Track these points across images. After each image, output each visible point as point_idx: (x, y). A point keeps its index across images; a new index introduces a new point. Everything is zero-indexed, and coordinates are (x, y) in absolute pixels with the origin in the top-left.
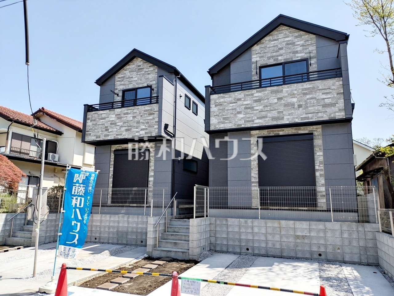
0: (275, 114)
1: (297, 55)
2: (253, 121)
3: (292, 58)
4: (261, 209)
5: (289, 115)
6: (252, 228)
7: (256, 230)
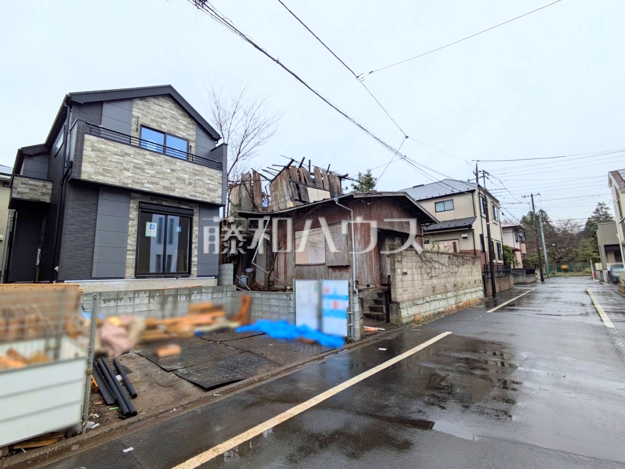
0: (166, 183)
1: (179, 132)
3: (175, 133)
5: (180, 189)
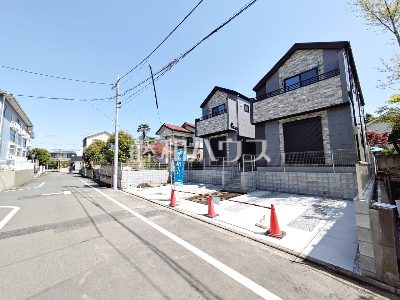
0: (292, 108)
1: (309, 67)
2: (278, 114)
3: (306, 69)
4: (285, 166)
5: (301, 107)
6: (280, 177)
7: (282, 178)
